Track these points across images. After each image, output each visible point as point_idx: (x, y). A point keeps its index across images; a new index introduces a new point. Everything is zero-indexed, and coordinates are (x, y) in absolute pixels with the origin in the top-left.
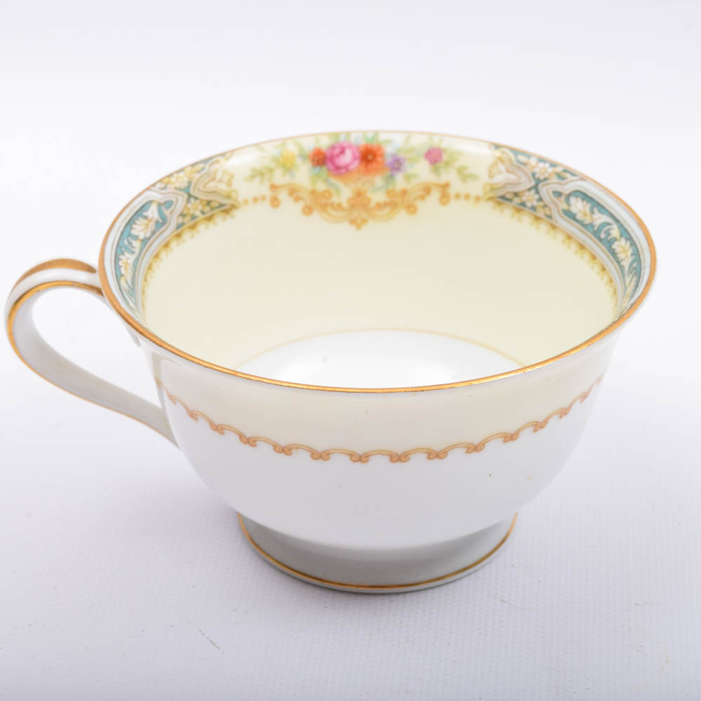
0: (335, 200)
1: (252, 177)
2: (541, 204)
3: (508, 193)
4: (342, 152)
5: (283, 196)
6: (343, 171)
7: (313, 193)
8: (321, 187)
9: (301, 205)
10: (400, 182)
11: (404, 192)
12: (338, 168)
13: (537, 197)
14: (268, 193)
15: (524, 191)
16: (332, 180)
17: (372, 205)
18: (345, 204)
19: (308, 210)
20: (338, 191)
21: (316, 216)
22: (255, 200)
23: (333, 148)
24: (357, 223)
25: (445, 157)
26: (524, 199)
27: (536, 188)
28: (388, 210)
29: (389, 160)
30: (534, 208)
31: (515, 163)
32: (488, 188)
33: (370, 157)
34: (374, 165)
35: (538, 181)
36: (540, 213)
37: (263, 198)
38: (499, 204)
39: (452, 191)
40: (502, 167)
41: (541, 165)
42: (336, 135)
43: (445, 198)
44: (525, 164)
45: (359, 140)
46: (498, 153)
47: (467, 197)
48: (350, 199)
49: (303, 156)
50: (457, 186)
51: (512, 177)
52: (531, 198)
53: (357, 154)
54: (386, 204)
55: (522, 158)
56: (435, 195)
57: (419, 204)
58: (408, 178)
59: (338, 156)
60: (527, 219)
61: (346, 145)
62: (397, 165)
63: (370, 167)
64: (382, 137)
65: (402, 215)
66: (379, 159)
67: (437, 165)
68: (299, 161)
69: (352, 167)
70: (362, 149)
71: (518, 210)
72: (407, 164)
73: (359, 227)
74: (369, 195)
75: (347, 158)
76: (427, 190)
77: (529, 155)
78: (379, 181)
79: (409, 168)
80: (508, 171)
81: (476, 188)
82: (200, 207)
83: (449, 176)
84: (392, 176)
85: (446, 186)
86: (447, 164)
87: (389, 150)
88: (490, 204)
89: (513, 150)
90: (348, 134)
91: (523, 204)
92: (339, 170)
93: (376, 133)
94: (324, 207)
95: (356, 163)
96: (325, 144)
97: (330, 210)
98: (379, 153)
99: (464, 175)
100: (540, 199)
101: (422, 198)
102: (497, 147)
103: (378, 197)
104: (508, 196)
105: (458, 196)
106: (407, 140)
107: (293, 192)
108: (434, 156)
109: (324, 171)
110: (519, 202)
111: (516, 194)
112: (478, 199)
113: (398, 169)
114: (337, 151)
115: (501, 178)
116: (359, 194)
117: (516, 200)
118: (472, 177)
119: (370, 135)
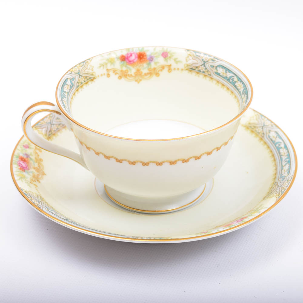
0: (129, 73)
1: (100, 67)
2: (206, 70)
3: (193, 67)
4: (131, 55)
5: (111, 73)
6: (132, 62)
7: (122, 71)
8: (124, 69)
9: (117, 76)
10: (153, 65)
11: (155, 69)
12: (130, 61)
13: (205, 68)
14: (106, 72)
15: (199, 66)
16: (128, 66)
17: (143, 74)
18: (133, 75)
19: (120, 77)
20: (130, 70)
21: (123, 79)
22: (102, 75)
23: (128, 54)
24: (138, 81)
25: (169, 55)
26: (200, 69)
27: (204, 64)
28: (149, 75)
29: (148, 57)
30: (204, 72)
31: (195, 55)
32: (186, 65)
33: (141, 57)
34: (143, 59)
35: (205, 62)
36: (206, 74)
37: (104, 74)
38: (191, 71)
39: (172, 67)
40: (190, 58)
41: (205, 56)
42: (128, 49)
43: (170, 70)
44: (199, 56)
45: (137, 51)
46: (189, 53)
47: (178, 69)
48: (135, 73)
49: (118, 58)
50: (174, 65)
51: (195, 61)
52: (202, 68)
53: (137, 56)
54: (148, 74)
55: (198, 54)
56: (166, 69)
57: (160, 72)
58: (156, 63)
59: (130, 57)
60: (201, 76)
61: (132, 53)
62: (151, 59)
63: (141, 60)
64: (145, 49)
65: (154, 77)
66: (145, 57)
67: (166, 58)
68: (116, 60)
69: (135, 61)
70: (139, 54)
71: (198, 73)
72: (155, 58)
73: (138, 83)
74: (142, 70)
75: (133, 58)
76: (163, 68)
77: (200, 53)
78: (145, 65)
79: (155, 60)
80: (193, 59)
81: (181, 66)
82: (83, 79)
83: (171, 62)
84: (150, 63)
85: (170, 66)
86: (170, 57)
87: (148, 54)
88: (187, 71)
89: (194, 51)
90: (133, 48)
91: (200, 71)
92: (130, 62)
93: (143, 48)
94: (126, 76)
95: (137, 59)
96: (125, 53)
97: (128, 77)
98: (144, 55)
99: (176, 61)
100: (206, 69)
101: (161, 70)
102: (188, 50)
103: (145, 71)
104: (194, 68)
105: (175, 69)
106: (154, 50)
107: (115, 71)
108: (165, 55)
109: (125, 63)
110: (198, 70)
111: (197, 67)
112: (182, 70)
113: (152, 60)
114: (129, 55)
115: (191, 62)
116: (138, 70)
117: (197, 69)
118: (180, 62)
119: (141, 49)
